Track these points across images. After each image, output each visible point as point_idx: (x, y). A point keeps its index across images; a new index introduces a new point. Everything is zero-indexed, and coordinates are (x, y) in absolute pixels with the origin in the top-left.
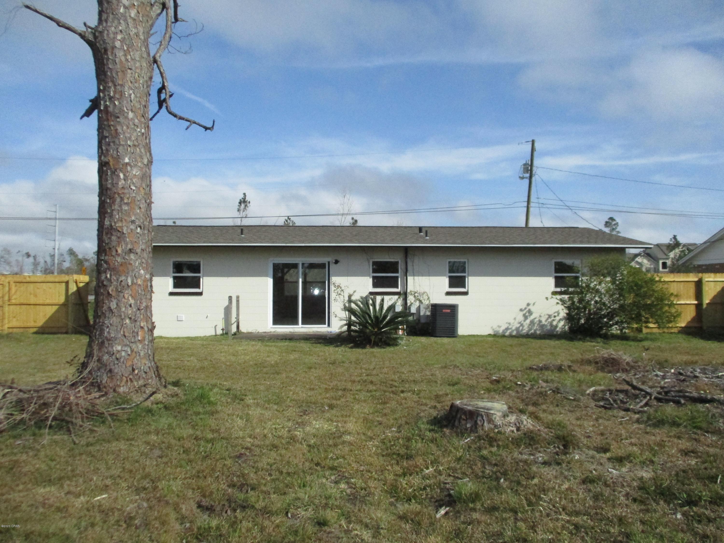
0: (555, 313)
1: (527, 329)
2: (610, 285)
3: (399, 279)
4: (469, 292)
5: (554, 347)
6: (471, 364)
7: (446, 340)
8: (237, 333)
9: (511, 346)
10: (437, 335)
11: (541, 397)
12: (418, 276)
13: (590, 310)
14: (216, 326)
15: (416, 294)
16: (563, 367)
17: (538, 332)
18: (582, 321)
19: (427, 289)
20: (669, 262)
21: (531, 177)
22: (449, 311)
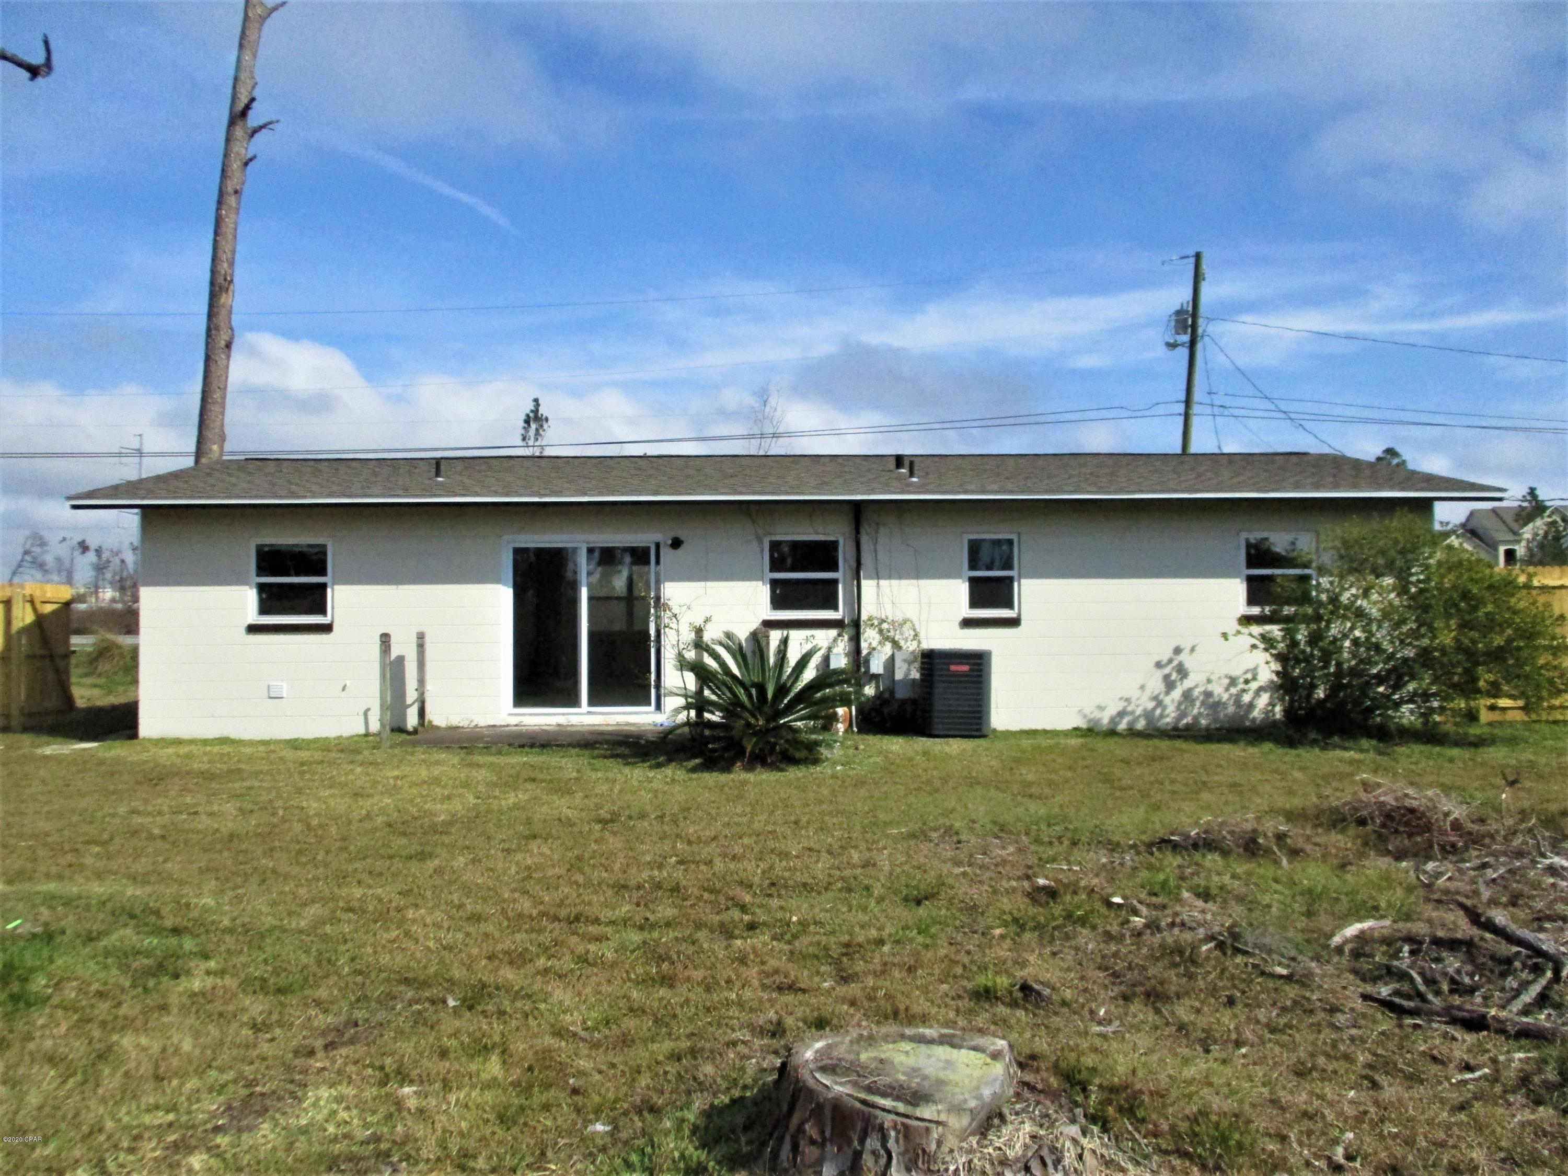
0: (1246, 673)
1: (1173, 715)
2: (1392, 595)
3: (840, 586)
4: (1023, 617)
5: (1243, 766)
6: (995, 823)
7: (955, 746)
8: (420, 729)
9: (1127, 762)
10: (936, 733)
11: (1175, 965)
12: (890, 577)
13: (1339, 664)
14: (368, 710)
15: (885, 626)
16: (1261, 841)
17: (1203, 722)
18: (1320, 693)
19: (912, 614)
20: (1521, 550)
21: (1193, 344)
22: (966, 668)
